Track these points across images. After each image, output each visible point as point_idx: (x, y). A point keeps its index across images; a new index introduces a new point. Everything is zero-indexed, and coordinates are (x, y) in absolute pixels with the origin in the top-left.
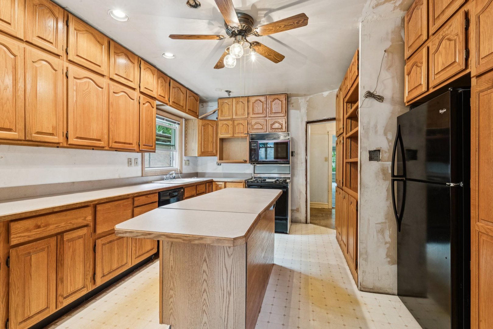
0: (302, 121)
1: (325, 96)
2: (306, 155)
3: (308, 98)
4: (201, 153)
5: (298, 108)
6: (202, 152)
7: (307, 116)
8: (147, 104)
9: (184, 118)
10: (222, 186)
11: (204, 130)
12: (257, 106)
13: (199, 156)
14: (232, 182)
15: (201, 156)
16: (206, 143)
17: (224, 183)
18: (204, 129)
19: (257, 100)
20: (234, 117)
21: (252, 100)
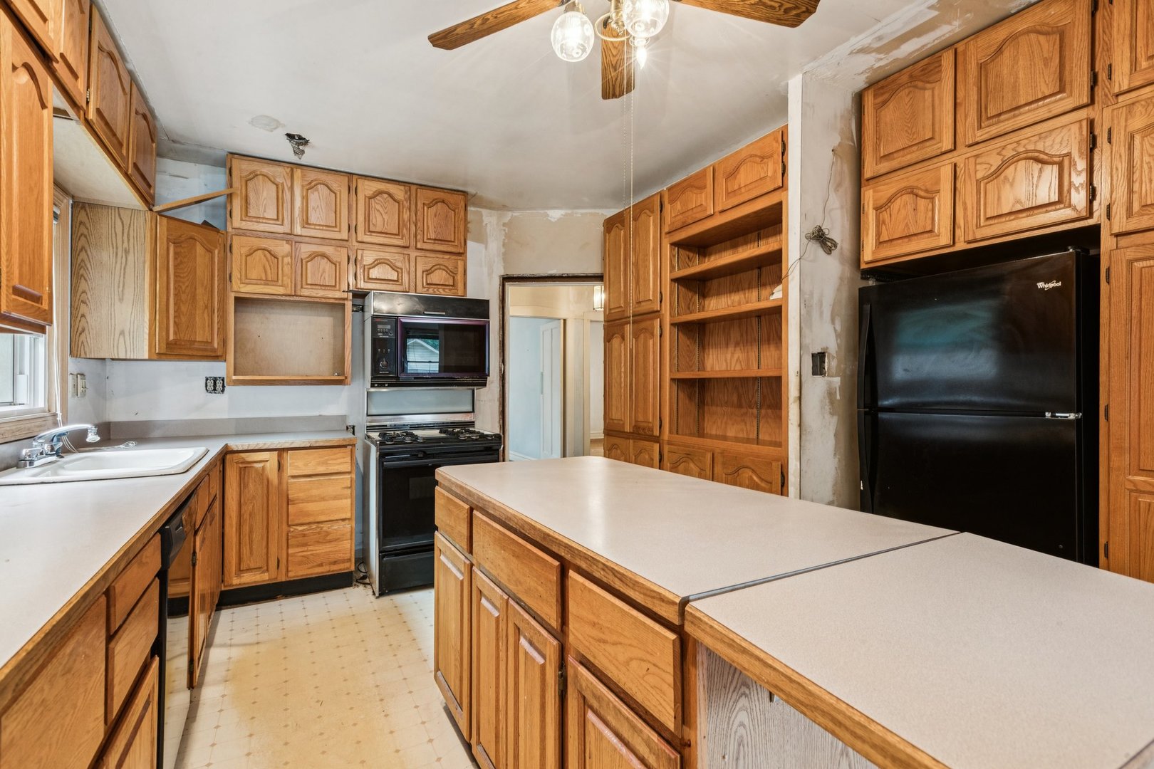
0: (490, 274)
1: (553, 220)
2: (503, 362)
3: (508, 216)
4: (164, 346)
5: (481, 239)
6: (167, 344)
7: (504, 262)
8: (24, 77)
9: (73, 197)
10: (268, 464)
11: (175, 259)
12: (381, 210)
13: (155, 357)
14: (310, 448)
15: (163, 357)
16: (184, 309)
17: (276, 453)
18: (176, 253)
19: (380, 193)
20: (298, 230)
21: (367, 188)
